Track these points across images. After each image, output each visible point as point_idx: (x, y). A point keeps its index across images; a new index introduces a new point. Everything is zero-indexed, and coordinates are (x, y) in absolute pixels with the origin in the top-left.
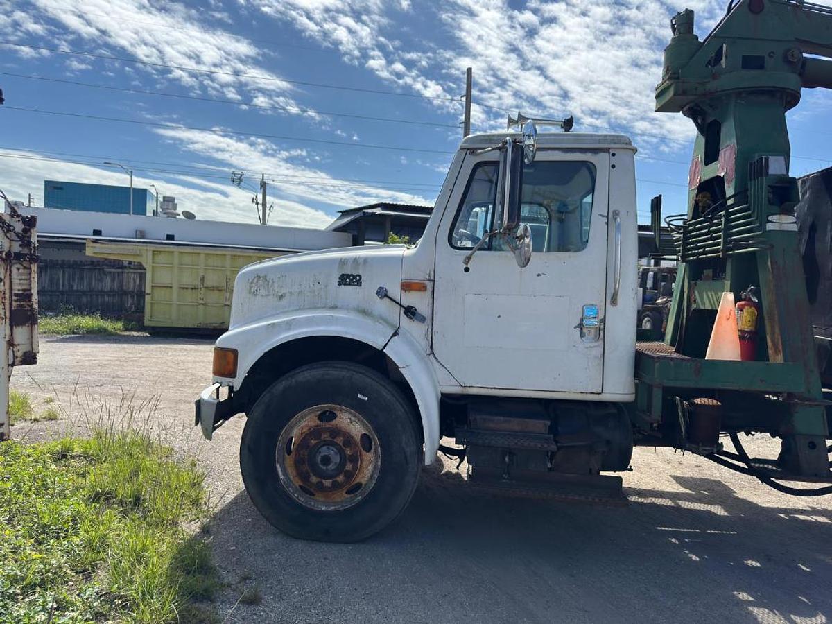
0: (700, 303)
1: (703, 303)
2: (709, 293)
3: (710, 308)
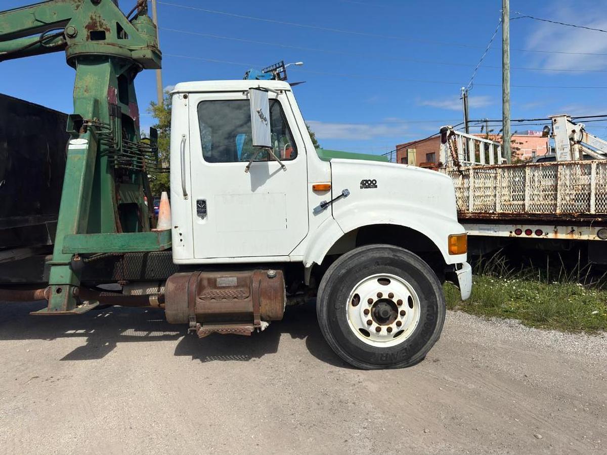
0: (124, 200)
1: (126, 199)
2: (129, 192)
3: (131, 202)
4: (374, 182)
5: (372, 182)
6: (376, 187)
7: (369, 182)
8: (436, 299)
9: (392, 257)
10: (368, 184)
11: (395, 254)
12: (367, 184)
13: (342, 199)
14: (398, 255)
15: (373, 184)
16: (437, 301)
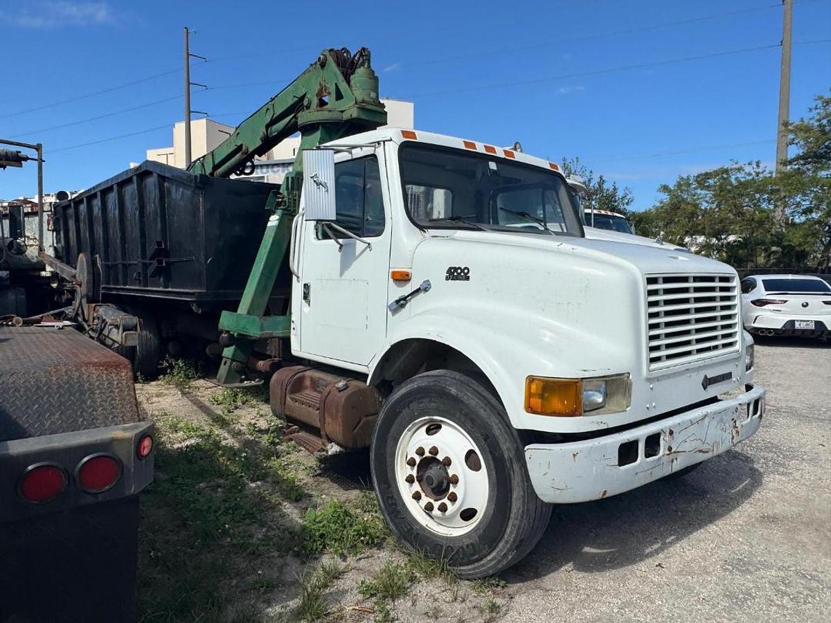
4: (466, 271)
5: (462, 271)
6: (468, 278)
7: (459, 271)
8: (489, 554)
9: (506, 456)
10: (457, 274)
11: (514, 460)
12: (455, 274)
13: (421, 295)
14: (514, 466)
15: (464, 273)
16: (486, 557)
